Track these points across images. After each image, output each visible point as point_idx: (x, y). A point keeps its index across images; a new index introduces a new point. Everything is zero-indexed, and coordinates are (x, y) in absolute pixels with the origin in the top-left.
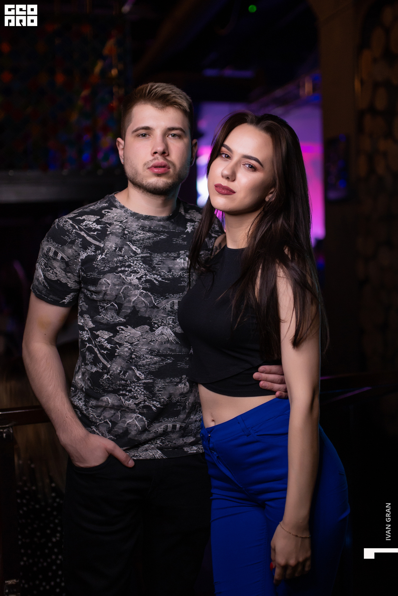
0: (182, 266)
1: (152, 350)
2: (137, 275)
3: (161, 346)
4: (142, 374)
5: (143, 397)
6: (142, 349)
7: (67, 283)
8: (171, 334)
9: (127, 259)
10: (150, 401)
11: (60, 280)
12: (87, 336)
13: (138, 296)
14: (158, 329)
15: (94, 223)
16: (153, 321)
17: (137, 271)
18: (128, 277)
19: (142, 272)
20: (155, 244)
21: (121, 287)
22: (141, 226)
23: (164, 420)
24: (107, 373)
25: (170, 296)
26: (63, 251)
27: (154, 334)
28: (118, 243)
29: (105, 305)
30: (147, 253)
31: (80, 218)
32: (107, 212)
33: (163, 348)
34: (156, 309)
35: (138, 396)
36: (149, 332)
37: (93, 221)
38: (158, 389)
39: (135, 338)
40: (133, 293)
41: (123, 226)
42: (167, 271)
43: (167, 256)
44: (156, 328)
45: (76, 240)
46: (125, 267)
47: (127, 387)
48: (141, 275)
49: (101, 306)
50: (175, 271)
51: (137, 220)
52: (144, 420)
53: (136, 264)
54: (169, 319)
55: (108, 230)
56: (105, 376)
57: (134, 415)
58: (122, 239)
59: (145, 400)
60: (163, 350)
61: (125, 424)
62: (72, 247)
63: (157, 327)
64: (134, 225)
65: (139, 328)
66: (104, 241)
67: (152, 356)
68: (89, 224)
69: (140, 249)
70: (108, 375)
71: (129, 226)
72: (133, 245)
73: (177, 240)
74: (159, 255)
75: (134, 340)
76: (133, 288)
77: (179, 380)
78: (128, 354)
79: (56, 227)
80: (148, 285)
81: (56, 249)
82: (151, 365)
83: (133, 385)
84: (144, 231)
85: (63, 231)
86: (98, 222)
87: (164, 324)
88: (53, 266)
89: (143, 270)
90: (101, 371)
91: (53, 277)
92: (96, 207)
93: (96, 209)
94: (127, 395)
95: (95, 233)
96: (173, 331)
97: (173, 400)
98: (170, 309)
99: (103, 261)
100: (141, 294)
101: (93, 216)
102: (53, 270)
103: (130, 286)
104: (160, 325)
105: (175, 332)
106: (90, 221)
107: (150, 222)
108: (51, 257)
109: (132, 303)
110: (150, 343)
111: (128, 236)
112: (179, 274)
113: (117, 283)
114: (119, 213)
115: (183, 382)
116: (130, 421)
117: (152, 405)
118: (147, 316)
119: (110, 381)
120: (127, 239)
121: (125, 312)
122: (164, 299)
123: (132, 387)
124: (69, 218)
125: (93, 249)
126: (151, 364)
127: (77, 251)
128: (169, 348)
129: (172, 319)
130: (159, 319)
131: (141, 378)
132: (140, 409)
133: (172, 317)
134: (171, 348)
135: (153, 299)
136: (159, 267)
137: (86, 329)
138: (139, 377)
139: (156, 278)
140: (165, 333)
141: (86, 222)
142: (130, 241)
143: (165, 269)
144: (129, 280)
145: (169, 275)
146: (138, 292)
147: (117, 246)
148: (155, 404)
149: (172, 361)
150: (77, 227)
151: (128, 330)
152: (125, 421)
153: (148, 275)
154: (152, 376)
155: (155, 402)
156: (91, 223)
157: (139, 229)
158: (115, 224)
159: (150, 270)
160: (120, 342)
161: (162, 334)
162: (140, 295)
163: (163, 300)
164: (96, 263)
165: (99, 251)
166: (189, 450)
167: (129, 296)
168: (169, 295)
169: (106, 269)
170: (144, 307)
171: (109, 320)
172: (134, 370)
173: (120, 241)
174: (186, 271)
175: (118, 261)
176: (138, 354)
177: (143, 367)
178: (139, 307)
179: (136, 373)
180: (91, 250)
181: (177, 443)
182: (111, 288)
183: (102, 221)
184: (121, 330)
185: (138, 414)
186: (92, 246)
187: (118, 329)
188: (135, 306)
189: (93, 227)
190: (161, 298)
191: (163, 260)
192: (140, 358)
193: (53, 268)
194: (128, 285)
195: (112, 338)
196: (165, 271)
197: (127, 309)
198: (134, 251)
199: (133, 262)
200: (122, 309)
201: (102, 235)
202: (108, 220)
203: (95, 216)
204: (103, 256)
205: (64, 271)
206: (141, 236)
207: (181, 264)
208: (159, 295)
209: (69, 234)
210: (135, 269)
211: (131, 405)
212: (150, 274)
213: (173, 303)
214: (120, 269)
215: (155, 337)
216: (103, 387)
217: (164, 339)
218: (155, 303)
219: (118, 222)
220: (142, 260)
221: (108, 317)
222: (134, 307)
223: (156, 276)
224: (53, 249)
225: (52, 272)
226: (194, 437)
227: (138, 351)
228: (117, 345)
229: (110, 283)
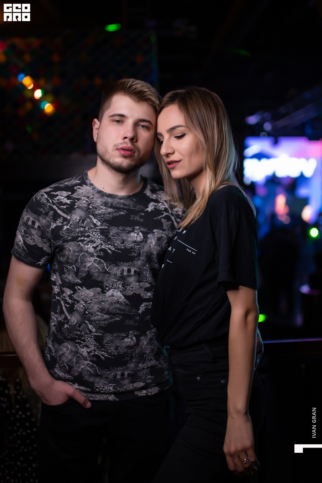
0: (134, 239)
1: (102, 309)
2: (94, 244)
3: (111, 306)
4: (93, 328)
5: (94, 347)
6: (94, 307)
7: (43, 247)
8: (120, 296)
9: (88, 230)
10: (99, 351)
11: (37, 245)
12: (58, 290)
13: (93, 262)
14: (109, 292)
15: (65, 198)
16: (104, 284)
17: (94, 241)
18: (86, 246)
19: (99, 242)
20: (114, 218)
21: (79, 254)
22: (104, 202)
23: (114, 369)
24: (67, 323)
25: (121, 264)
26: (39, 221)
27: (105, 296)
28: (82, 216)
29: (69, 267)
30: (106, 225)
31: (54, 193)
32: (78, 189)
33: (113, 308)
34: (107, 274)
35: (90, 345)
36: (101, 293)
37: (64, 196)
38: (106, 341)
39: (89, 298)
40: (88, 260)
41: (89, 201)
42: (121, 243)
43: (123, 229)
44: (107, 291)
45: (49, 212)
46: (85, 237)
47: (82, 337)
48: (97, 245)
49: (66, 267)
50: (128, 243)
51: (101, 196)
52: (95, 367)
53: (94, 235)
54: (119, 284)
55: (76, 205)
56: (66, 326)
57: (86, 362)
58: (86, 213)
59: (95, 350)
60: (113, 309)
61: (80, 368)
62: (46, 218)
63: (108, 289)
64: (98, 201)
65: (92, 289)
66: (71, 214)
67: (103, 314)
68: (61, 199)
69: (100, 222)
70: (67, 325)
71: (94, 202)
72: (95, 218)
73: (134, 217)
74: (116, 228)
75: (88, 299)
76: (89, 255)
77: (125, 335)
78: (83, 310)
79: (34, 200)
80: (102, 254)
81: (33, 218)
82: (101, 322)
83: (87, 336)
84: (106, 207)
85: (40, 204)
86: (68, 197)
87: (114, 288)
88: (31, 233)
89: (100, 241)
90: (63, 321)
91: (31, 243)
92: (70, 184)
93: (70, 185)
94: (82, 344)
95: (65, 207)
96: (122, 294)
97: (120, 352)
98: (120, 275)
99: (67, 231)
100: (95, 260)
101: (65, 192)
102: (31, 236)
103: (86, 254)
104: (111, 288)
105: (125, 295)
106: (62, 196)
107: (112, 199)
108: (30, 226)
109: (87, 268)
110: (101, 302)
111: (92, 210)
112: (131, 245)
113: (76, 250)
114: (88, 189)
115: (130, 337)
116: (83, 367)
117: (100, 355)
118: (99, 280)
119: (69, 330)
120: (91, 213)
121: (81, 275)
122: (116, 267)
123: (86, 337)
124: (45, 193)
125: (61, 220)
126: (101, 320)
127: (49, 221)
128: (118, 308)
129: (121, 284)
130: (110, 283)
131: (92, 331)
132: (91, 357)
133: (122, 282)
134: (120, 308)
135: (105, 266)
136: (114, 239)
137: (57, 284)
138: (91, 330)
139: (110, 248)
140: (115, 295)
141: (58, 197)
142: (93, 215)
143: (119, 240)
144: (86, 248)
145: (122, 246)
146: (93, 259)
147: (81, 219)
148: (103, 354)
149: (120, 319)
150: (51, 201)
151: (83, 290)
152: (79, 366)
153: (103, 245)
154: (101, 330)
155: (103, 353)
156: (62, 198)
157: (102, 205)
158: (82, 199)
159: (106, 240)
160: (78, 299)
161: (113, 296)
162: (94, 262)
163: (114, 267)
164: (62, 232)
165: (66, 223)
166: (139, 394)
167: (85, 262)
168: (119, 262)
169: (69, 238)
170: (97, 272)
171: (70, 280)
172: (87, 324)
173: (84, 214)
174: (137, 244)
175: (80, 231)
176: (91, 311)
177: (94, 322)
178: (93, 272)
179: (89, 326)
180: (59, 221)
181: (127, 389)
182: (72, 254)
183: (72, 197)
184: (78, 289)
185: (89, 361)
186: (61, 218)
187: (76, 288)
188: (90, 271)
189: (63, 201)
190: (113, 266)
191: (118, 233)
192: (92, 314)
193: (31, 235)
194: (85, 253)
195: (72, 295)
196: (118, 243)
197: (83, 273)
198: (95, 224)
199: (92, 233)
200: (79, 272)
201: (70, 209)
202: (78, 196)
203: (67, 192)
204: (68, 227)
205: (41, 237)
206: (103, 211)
207: (134, 237)
208: (111, 263)
209: (44, 207)
210: (93, 239)
211: (84, 352)
212: (105, 244)
213: (123, 270)
214: (80, 239)
215: (106, 298)
216: (64, 334)
217: (114, 300)
218: (107, 269)
219: (86, 197)
220: (100, 232)
221: (70, 277)
222: (88, 271)
223: (110, 246)
224: (31, 219)
225: (31, 238)
226: (143, 383)
227: (91, 309)
228: (75, 302)
229: (71, 250)
